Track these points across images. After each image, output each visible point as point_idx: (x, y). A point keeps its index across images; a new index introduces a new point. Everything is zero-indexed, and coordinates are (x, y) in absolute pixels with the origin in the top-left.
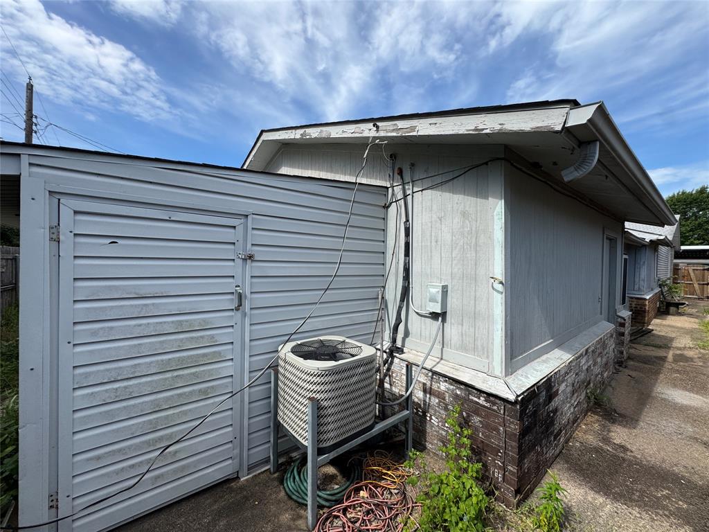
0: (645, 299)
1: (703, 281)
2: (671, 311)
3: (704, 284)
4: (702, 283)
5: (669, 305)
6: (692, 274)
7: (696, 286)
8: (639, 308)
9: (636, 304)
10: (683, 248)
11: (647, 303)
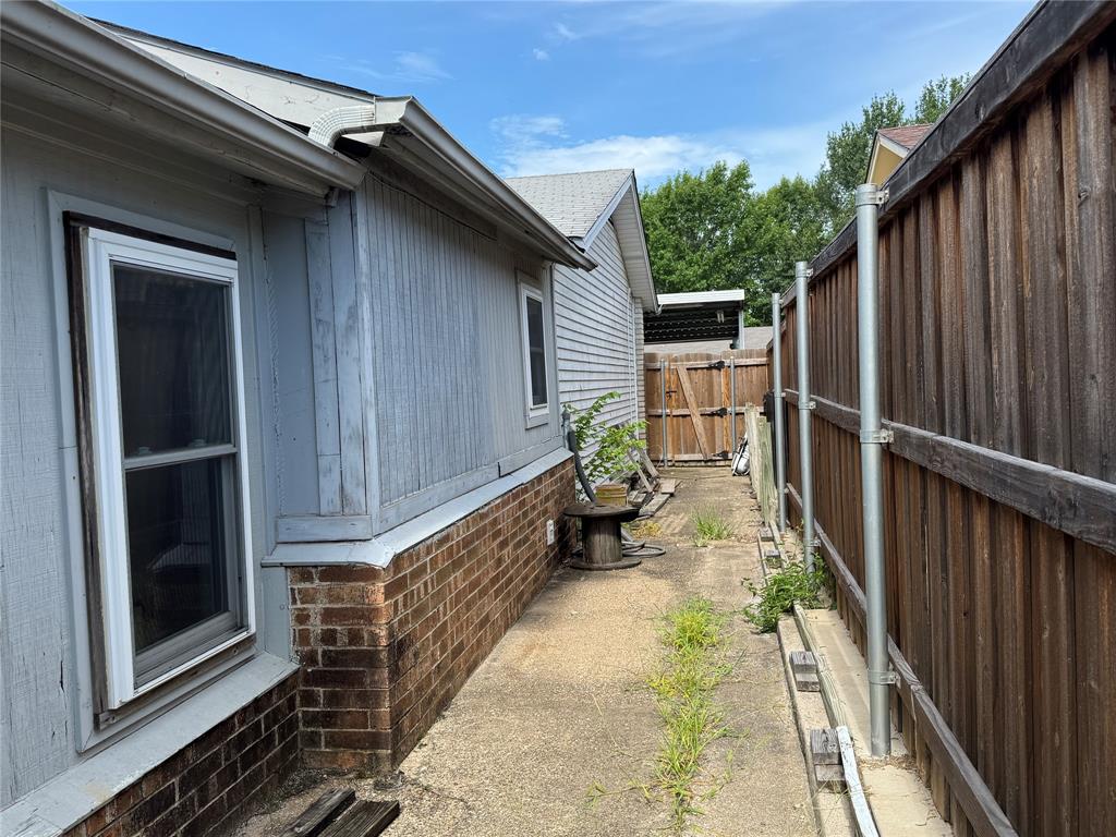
0: (367, 573)
1: (712, 406)
2: (597, 554)
3: (712, 415)
4: (709, 410)
5: (592, 524)
6: (686, 385)
7: (697, 420)
8: (342, 643)
9: (328, 615)
10: (666, 299)
11: (379, 599)
